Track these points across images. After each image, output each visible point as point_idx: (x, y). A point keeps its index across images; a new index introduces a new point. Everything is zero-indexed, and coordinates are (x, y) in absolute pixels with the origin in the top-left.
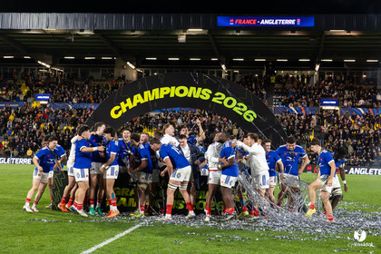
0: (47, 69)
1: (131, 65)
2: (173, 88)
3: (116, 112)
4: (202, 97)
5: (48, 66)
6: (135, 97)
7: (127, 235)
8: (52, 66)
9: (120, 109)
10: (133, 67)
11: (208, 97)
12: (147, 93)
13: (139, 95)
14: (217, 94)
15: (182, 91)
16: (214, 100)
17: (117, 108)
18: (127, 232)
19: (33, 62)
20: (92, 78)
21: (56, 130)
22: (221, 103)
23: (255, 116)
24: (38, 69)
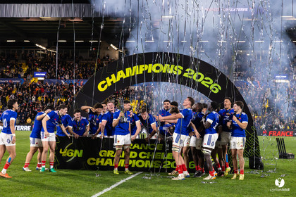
0: (44, 51)
1: (114, 47)
2: (150, 65)
3: (103, 86)
4: (175, 73)
5: (44, 48)
6: (119, 73)
7: (113, 189)
8: (47, 48)
9: (106, 83)
10: (116, 49)
11: (180, 73)
12: (128, 70)
13: (122, 72)
14: (187, 70)
15: (158, 68)
16: (185, 75)
17: (103, 82)
18: (113, 186)
19: (32, 45)
20: (81, 58)
21: (51, 101)
22: (191, 77)
23: (220, 88)
24: (36, 51)
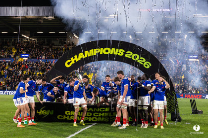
0: (27, 39)
1: (76, 36)
2: (102, 49)
3: (69, 64)
4: (119, 54)
6: (80, 54)
7: (76, 135)
8: (30, 37)
9: (71, 62)
10: (77, 38)
11: (122, 54)
12: (86, 52)
13: (82, 54)
14: (128, 52)
15: (107, 51)
16: (126, 56)
17: (69, 61)
20: (53, 44)
21: (33, 74)
22: (130, 57)
23: (151, 65)
24: (22, 39)
